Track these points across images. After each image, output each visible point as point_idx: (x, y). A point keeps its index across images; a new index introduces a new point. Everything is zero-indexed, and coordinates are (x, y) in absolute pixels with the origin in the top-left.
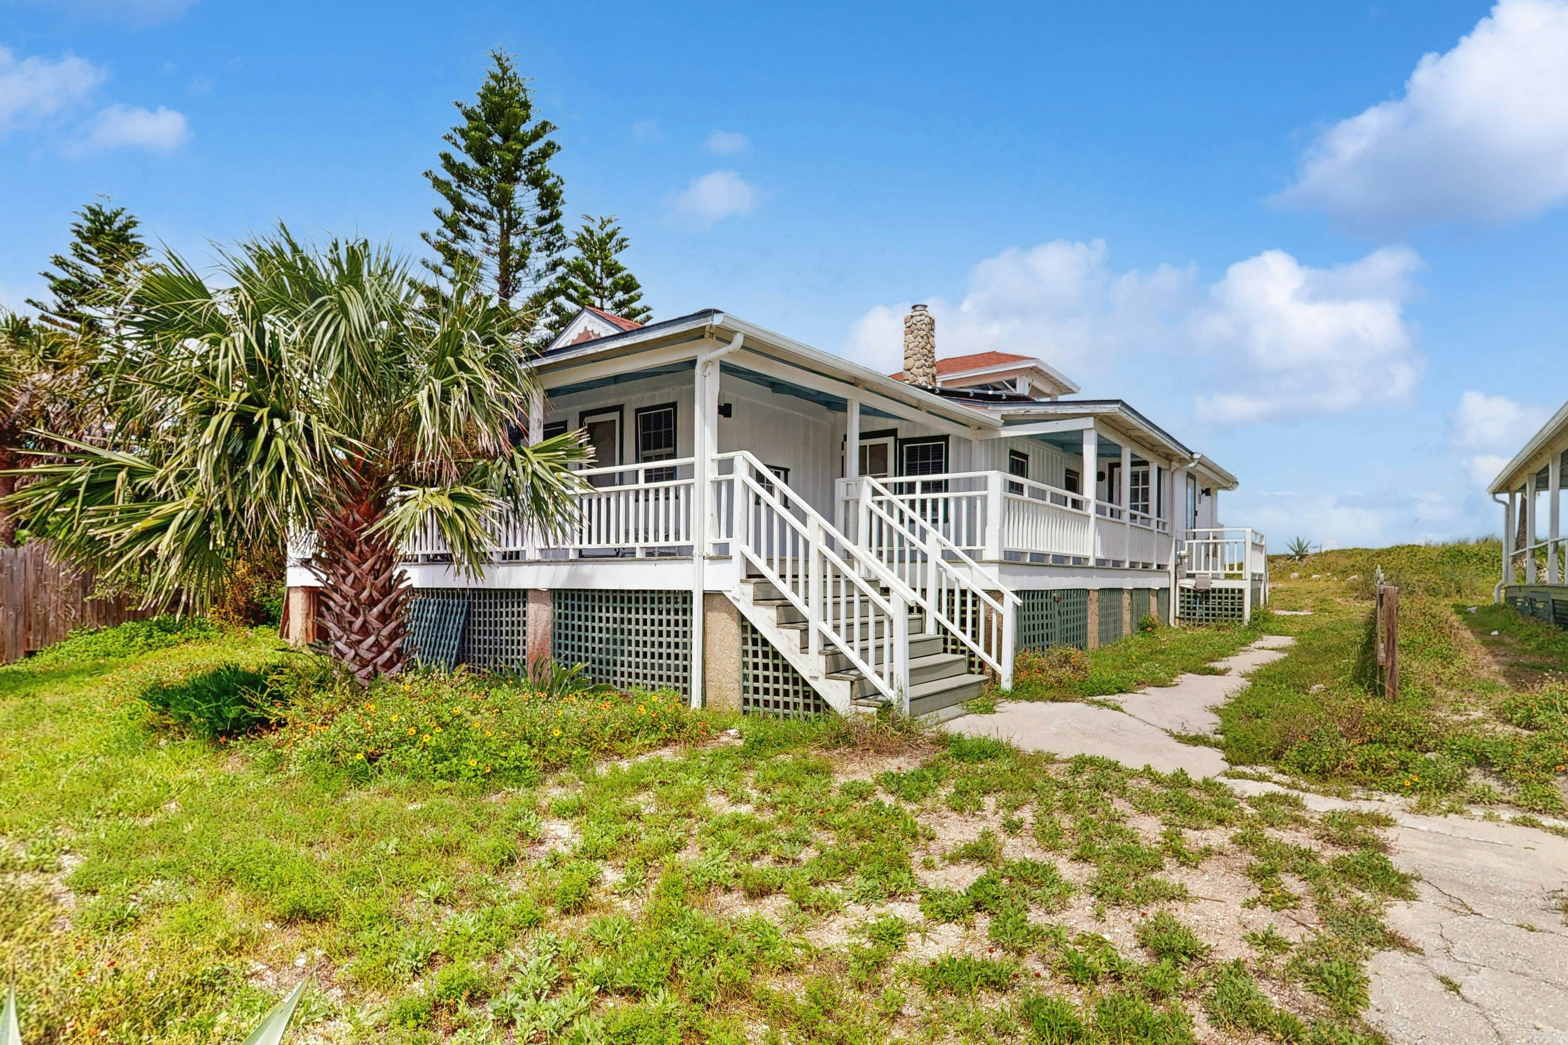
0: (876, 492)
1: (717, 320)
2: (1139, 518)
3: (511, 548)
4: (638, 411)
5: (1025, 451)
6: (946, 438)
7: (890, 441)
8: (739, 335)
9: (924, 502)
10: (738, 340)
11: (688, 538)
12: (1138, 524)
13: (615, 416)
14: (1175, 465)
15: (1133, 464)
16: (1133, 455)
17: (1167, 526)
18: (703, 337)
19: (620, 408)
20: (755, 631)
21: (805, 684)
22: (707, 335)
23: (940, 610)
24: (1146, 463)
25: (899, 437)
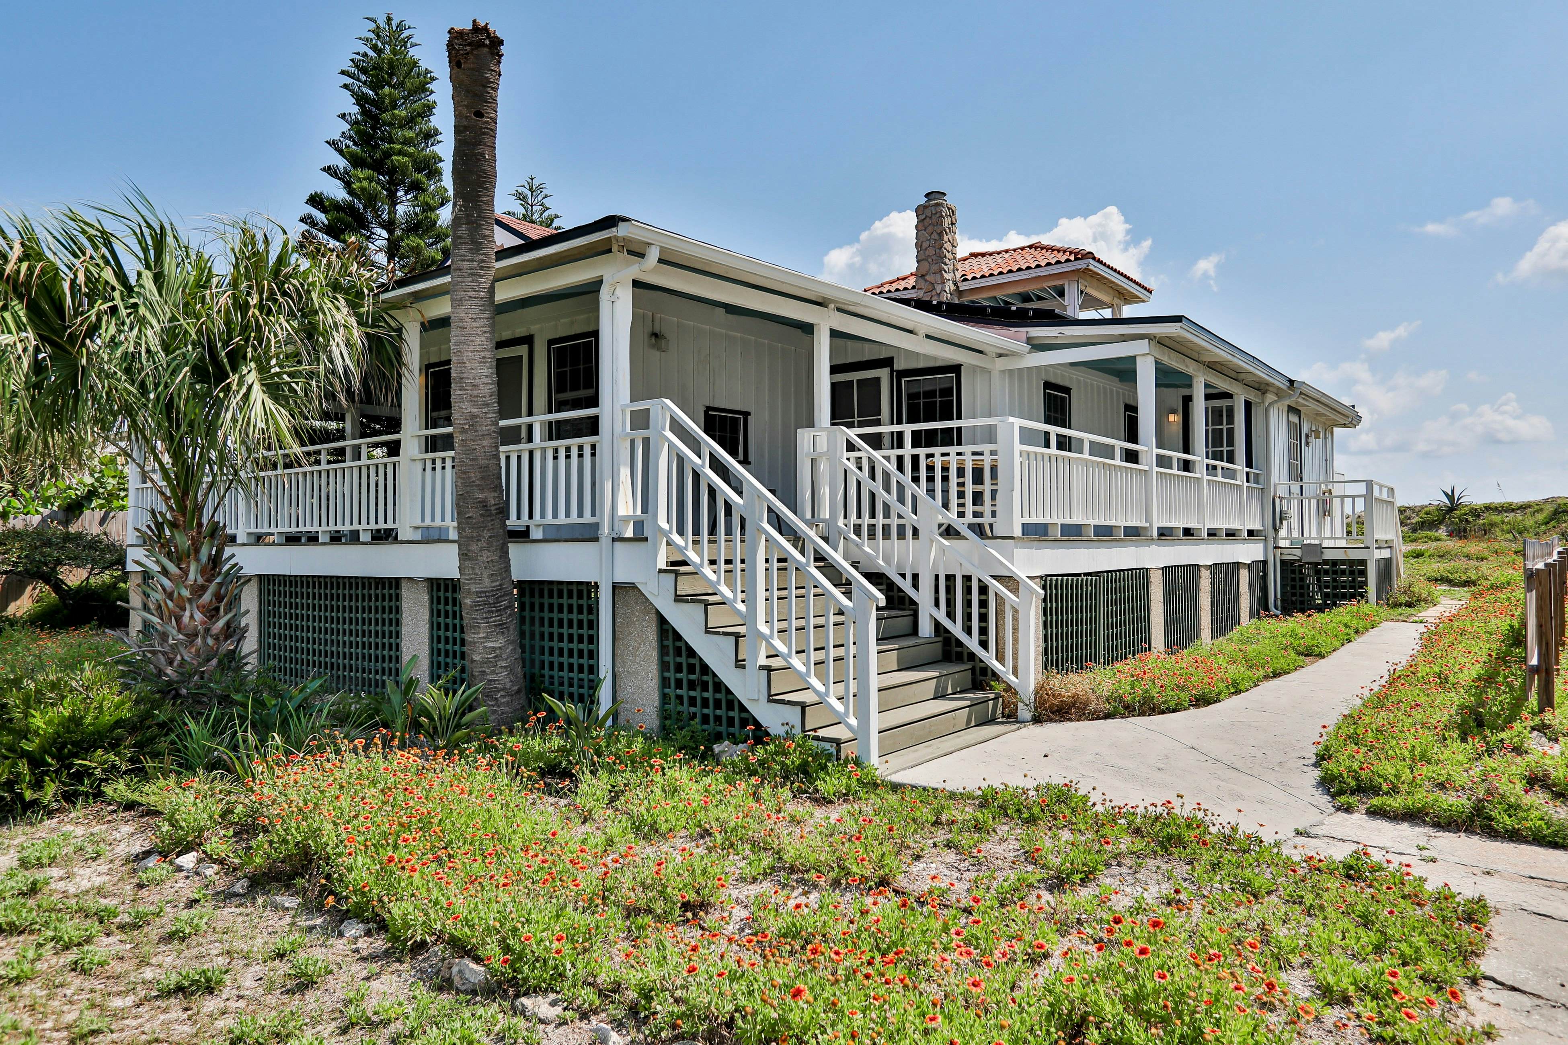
0: (851, 447)
1: (622, 230)
2: (1219, 470)
3: (381, 526)
4: (551, 342)
5: (1066, 383)
6: (956, 369)
7: (883, 374)
8: (653, 247)
9: (915, 459)
10: (653, 255)
11: (593, 514)
12: (1220, 479)
13: (522, 350)
14: (1270, 397)
15: (1208, 397)
16: (1207, 386)
17: (1261, 479)
18: (609, 251)
19: (528, 340)
20: (678, 637)
21: (742, 708)
22: (615, 248)
23: (937, 604)
24: (1228, 396)
25: (895, 367)
